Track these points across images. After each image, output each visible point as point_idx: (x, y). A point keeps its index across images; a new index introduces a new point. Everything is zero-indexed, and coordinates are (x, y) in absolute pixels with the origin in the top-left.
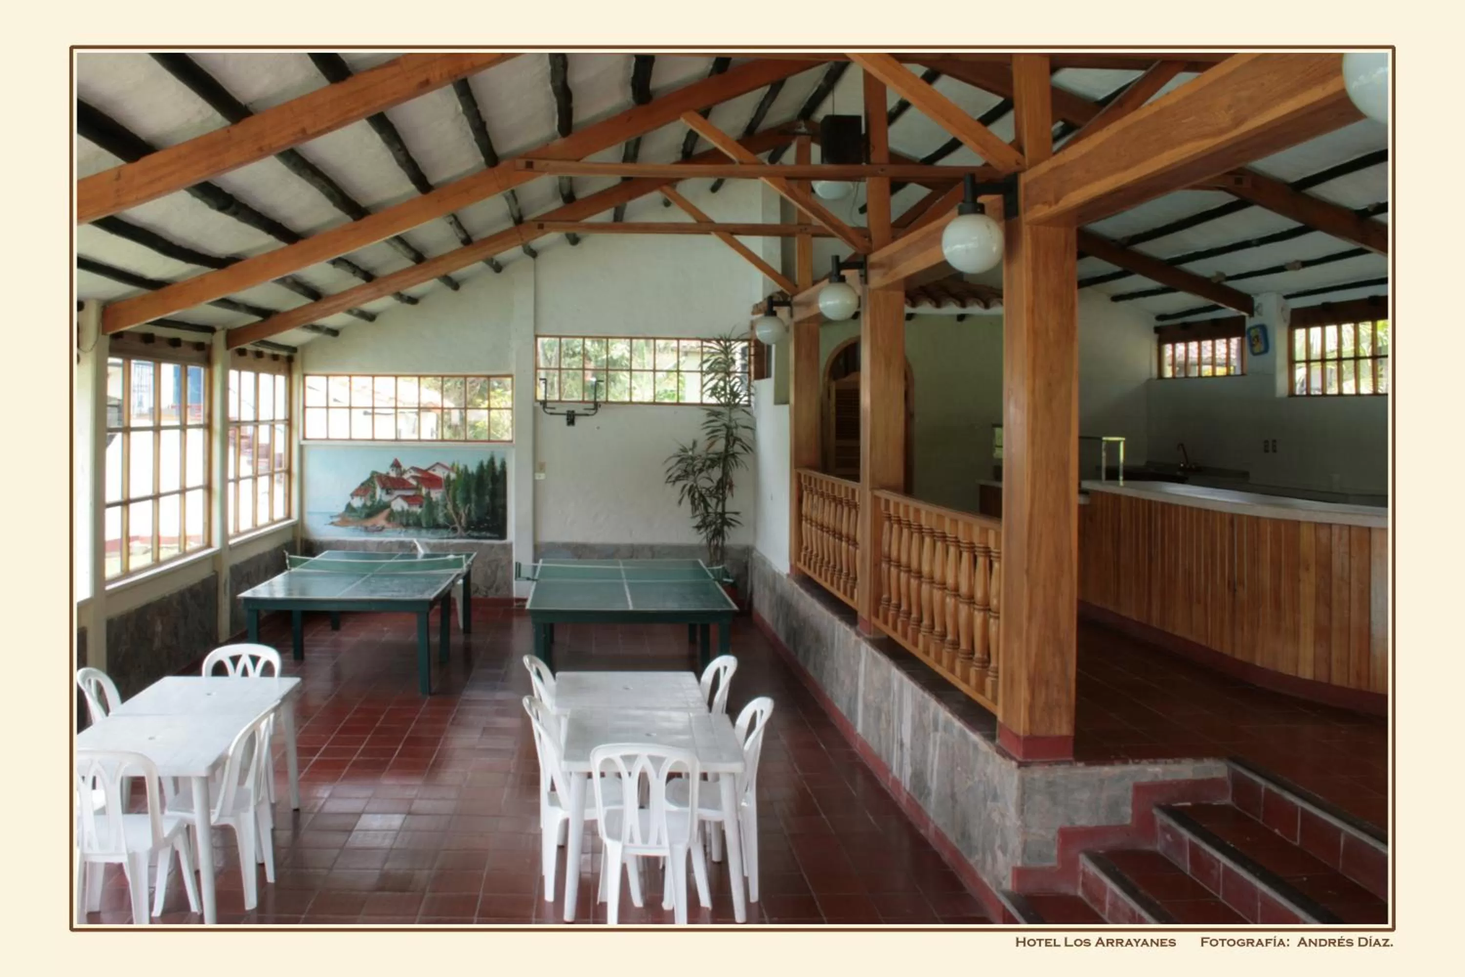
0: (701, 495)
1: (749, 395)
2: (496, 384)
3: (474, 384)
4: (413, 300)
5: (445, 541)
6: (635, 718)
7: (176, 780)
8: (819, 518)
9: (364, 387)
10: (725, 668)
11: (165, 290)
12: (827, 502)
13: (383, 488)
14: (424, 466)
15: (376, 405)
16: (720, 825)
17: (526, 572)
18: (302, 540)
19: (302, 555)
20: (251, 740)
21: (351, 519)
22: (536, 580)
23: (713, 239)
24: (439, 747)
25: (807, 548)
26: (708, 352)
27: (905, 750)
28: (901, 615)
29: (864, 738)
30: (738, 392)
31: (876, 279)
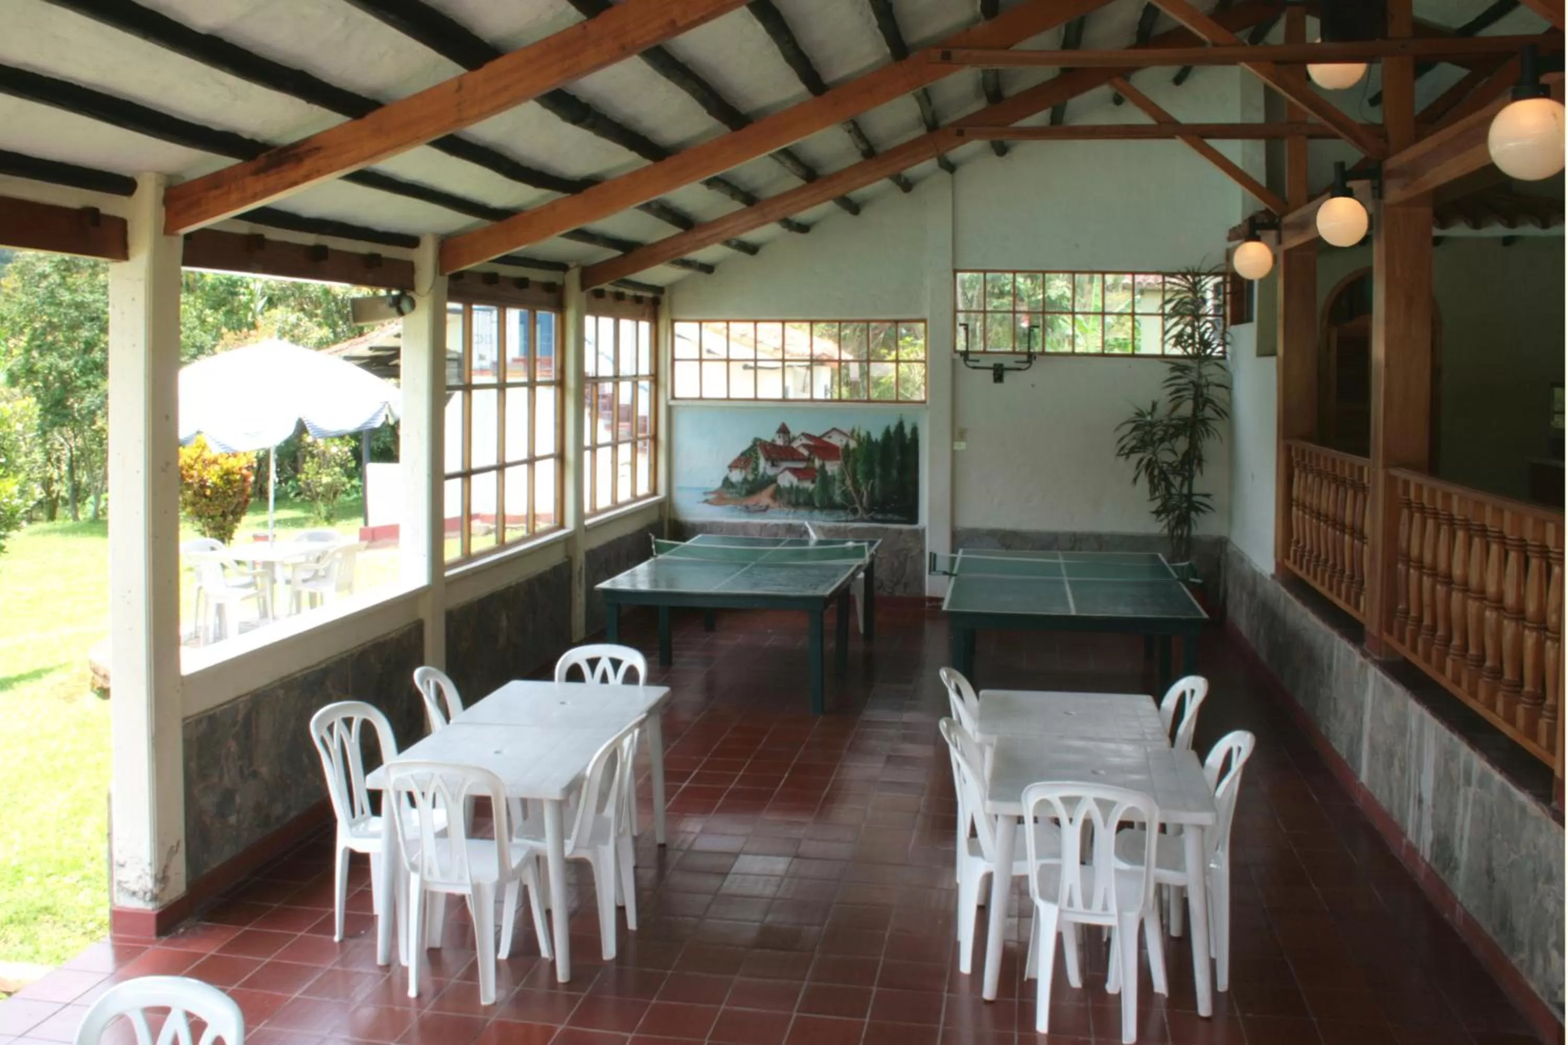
0: (1162, 472)
1: (1224, 344)
2: (904, 331)
3: (877, 331)
4: (803, 228)
5: (843, 524)
6: (1077, 750)
7: (524, 802)
8: (1315, 502)
9: (743, 335)
10: (1193, 692)
11: (512, 220)
12: (1325, 483)
13: (767, 460)
14: (817, 433)
15: (759, 357)
16: (1182, 891)
17: (943, 565)
18: (670, 521)
19: (670, 539)
20: (612, 758)
21: (728, 496)
22: (955, 575)
23: (1178, 145)
24: (833, 778)
25: (1298, 542)
26: (1171, 290)
27: (1425, 807)
28: (1423, 631)
29: (1371, 790)
30: (1210, 340)
31: (1394, 193)
